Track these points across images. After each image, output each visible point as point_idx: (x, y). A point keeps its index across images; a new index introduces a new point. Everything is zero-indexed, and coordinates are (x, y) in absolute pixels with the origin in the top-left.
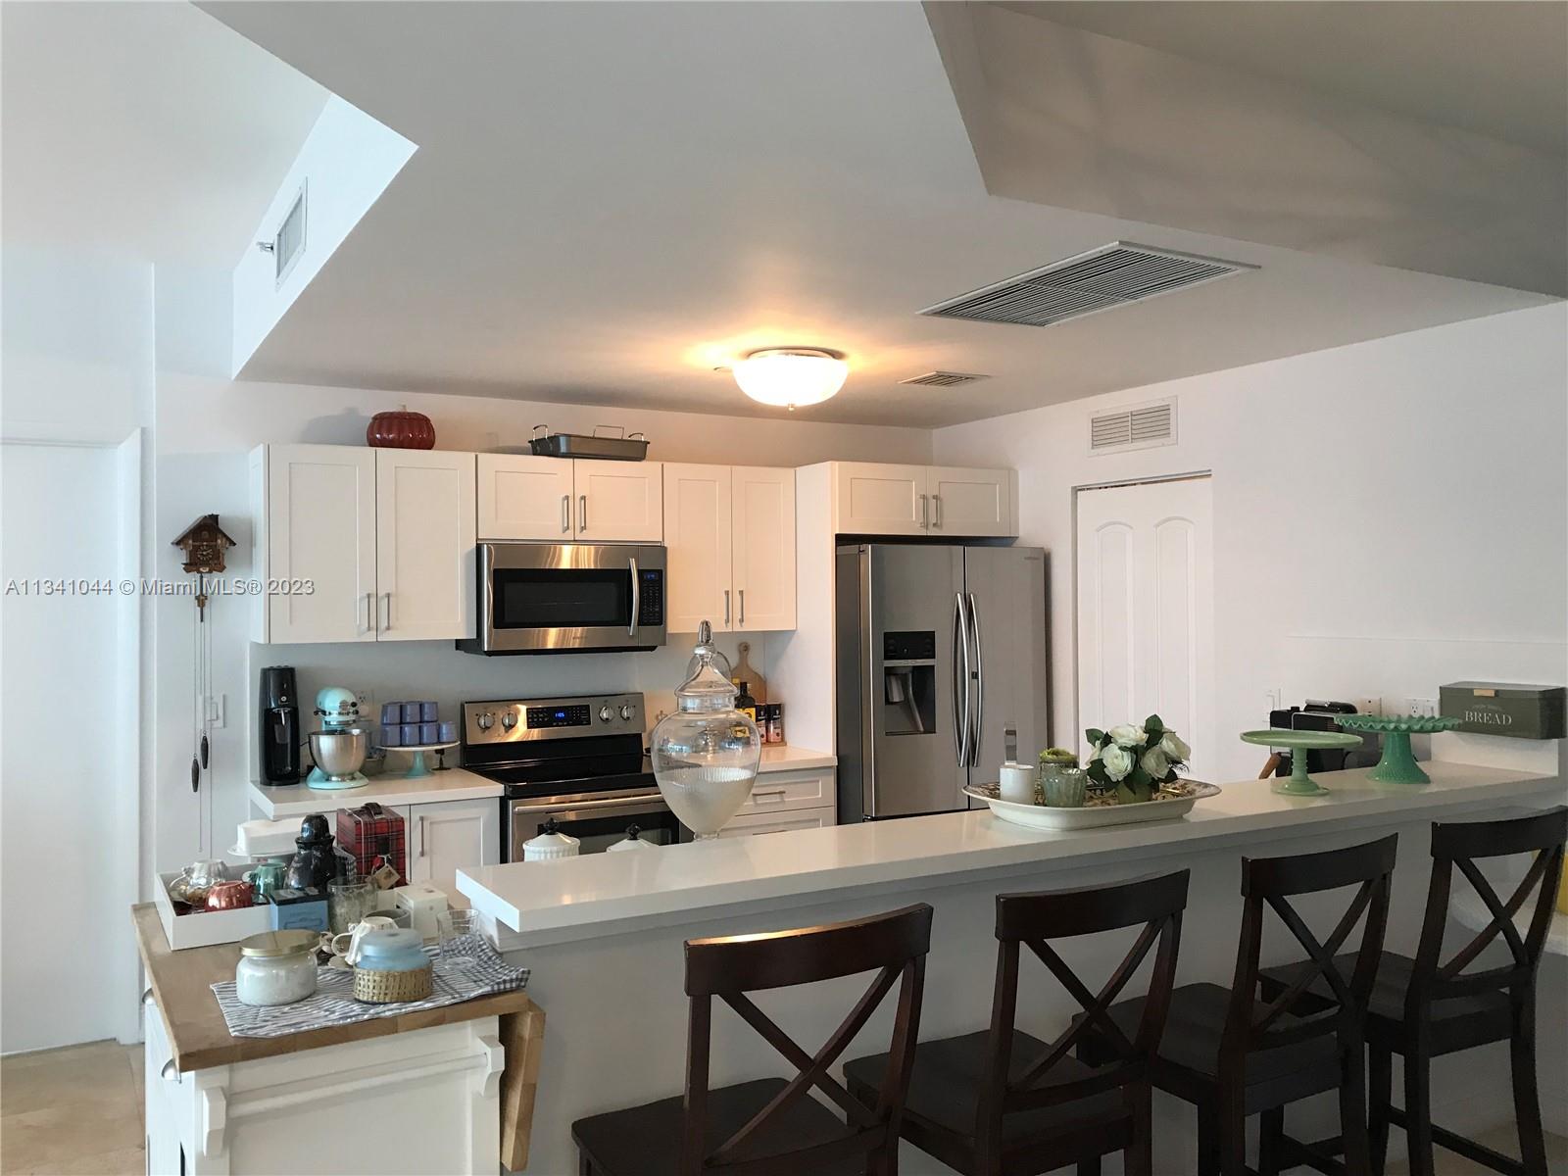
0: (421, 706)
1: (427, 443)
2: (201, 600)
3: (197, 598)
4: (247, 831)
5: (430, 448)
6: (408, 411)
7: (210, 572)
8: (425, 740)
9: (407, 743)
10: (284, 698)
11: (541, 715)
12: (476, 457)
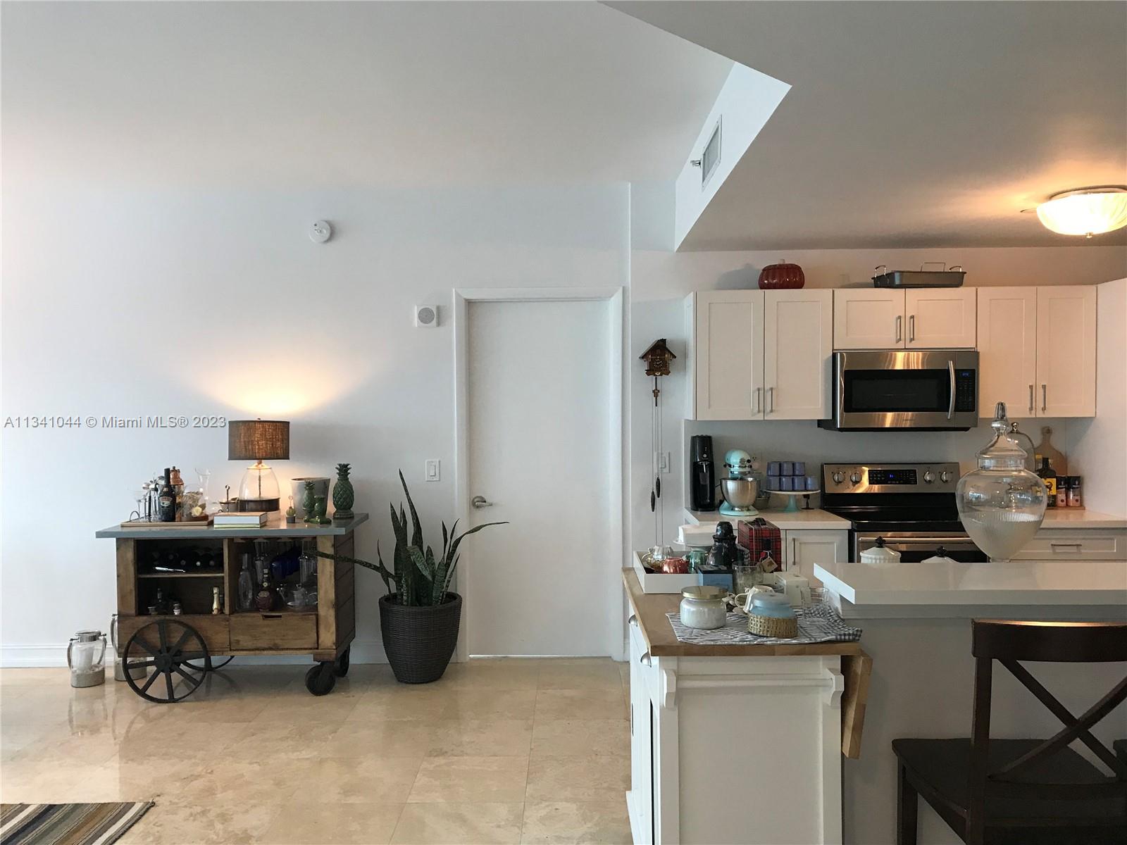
0: (794, 464)
1: (799, 285)
2: (656, 393)
3: (654, 391)
4: (684, 529)
5: (801, 288)
6: (786, 263)
7: (661, 375)
8: (796, 488)
9: (784, 489)
10: (705, 456)
11: (879, 475)
12: (833, 291)
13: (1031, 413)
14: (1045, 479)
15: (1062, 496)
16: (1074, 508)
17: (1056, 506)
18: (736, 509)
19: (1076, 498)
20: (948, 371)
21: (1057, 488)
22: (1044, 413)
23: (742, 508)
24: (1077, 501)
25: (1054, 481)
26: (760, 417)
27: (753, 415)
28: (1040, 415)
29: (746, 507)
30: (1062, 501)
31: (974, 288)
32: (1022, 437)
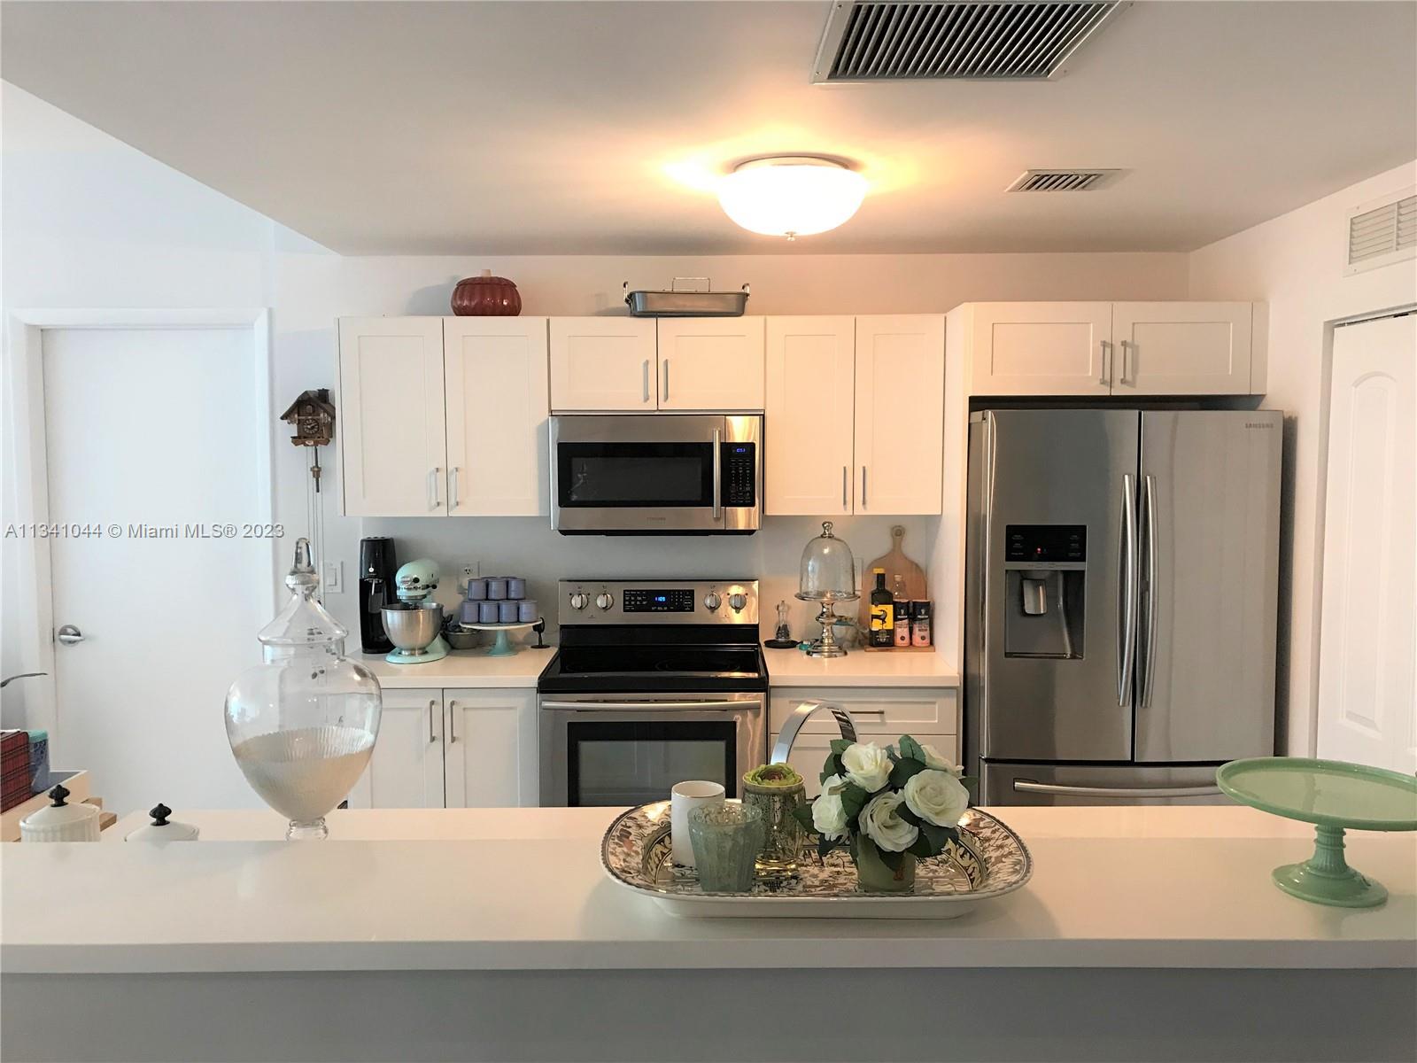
0: (508, 583)
1: (514, 309)
2: (317, 472)
3: (314, 469)
5: (517, 315)
6: (491, 275)
7: (321, 444)
8: (504, 618)
9: (484, 620)
10: (371, 570)
11: (640, 598)
12: (548, 321)
13: (845, 509)
14: (876, 606)
15: (902, 631)
16: (920, 649)
17: (893, 645)
18: (403, 652)
19: (923, 634)
20: (711, 445)
21: (895, 619)
22: (865, 508)
23: (412, 651)
24: (923, 638)
25: (889, 609)
26: (441, 512)
27: (431, 509)
28: (859, 511)
29: (420, 649)
30: (903, 638)
31: (763, 317)
32: (837, 545)
